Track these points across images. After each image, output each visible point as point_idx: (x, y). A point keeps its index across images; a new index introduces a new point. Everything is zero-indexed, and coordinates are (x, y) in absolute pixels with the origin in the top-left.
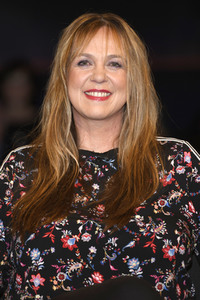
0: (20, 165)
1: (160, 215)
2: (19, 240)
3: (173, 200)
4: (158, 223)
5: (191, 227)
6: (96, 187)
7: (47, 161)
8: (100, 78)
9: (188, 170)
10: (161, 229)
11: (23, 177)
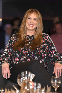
0: (15, 37)
1: (42, 48)
2: (14, 52)
3: (44, 45)
4: (41, 50)
5: (47, 51)
6: (29, 42)
7: (20, 36)
8: (32, 22)
9: (47, 40)
10: (42, 51)
11: (15, 40)
